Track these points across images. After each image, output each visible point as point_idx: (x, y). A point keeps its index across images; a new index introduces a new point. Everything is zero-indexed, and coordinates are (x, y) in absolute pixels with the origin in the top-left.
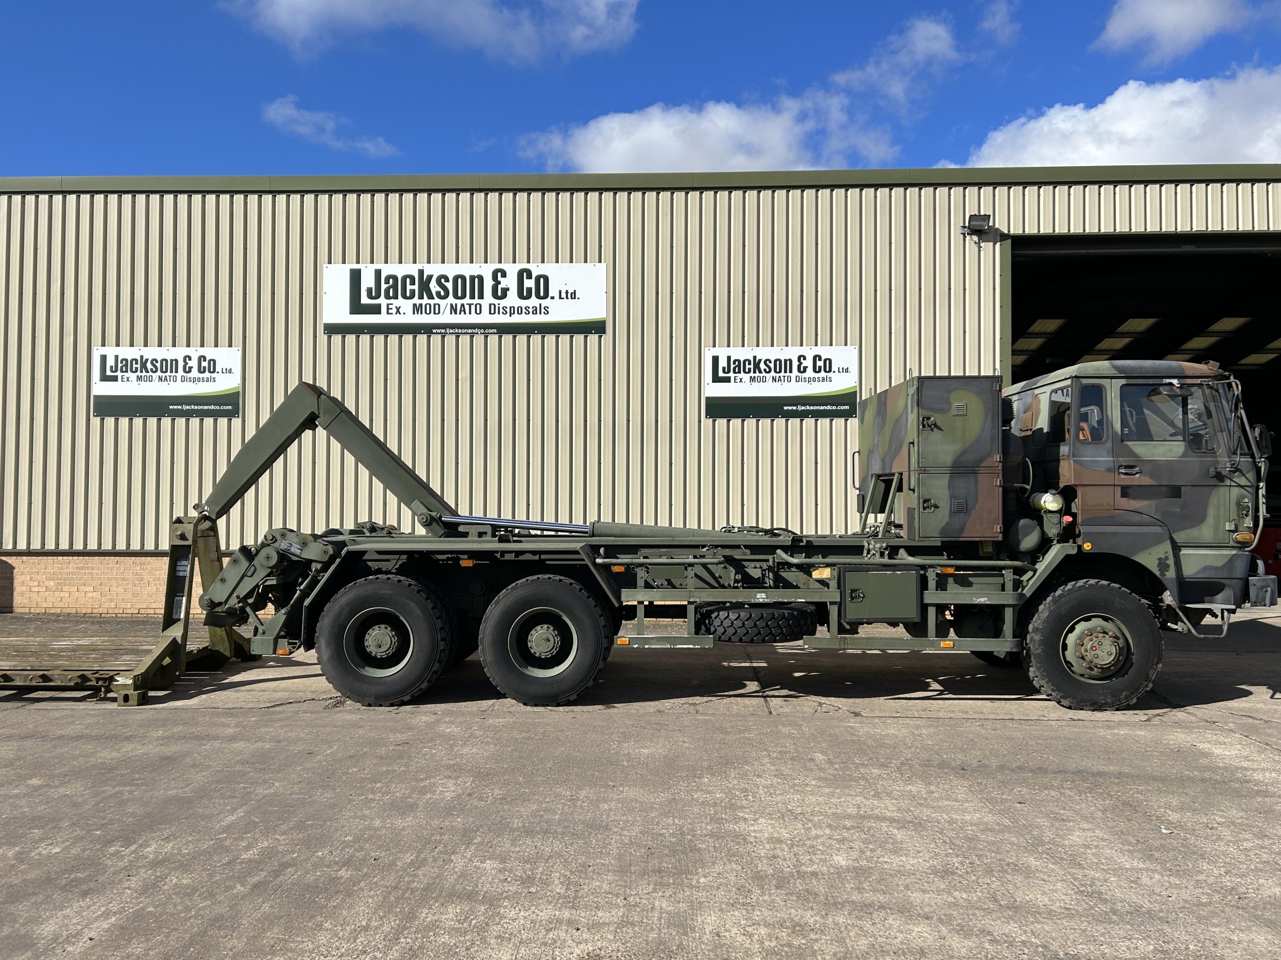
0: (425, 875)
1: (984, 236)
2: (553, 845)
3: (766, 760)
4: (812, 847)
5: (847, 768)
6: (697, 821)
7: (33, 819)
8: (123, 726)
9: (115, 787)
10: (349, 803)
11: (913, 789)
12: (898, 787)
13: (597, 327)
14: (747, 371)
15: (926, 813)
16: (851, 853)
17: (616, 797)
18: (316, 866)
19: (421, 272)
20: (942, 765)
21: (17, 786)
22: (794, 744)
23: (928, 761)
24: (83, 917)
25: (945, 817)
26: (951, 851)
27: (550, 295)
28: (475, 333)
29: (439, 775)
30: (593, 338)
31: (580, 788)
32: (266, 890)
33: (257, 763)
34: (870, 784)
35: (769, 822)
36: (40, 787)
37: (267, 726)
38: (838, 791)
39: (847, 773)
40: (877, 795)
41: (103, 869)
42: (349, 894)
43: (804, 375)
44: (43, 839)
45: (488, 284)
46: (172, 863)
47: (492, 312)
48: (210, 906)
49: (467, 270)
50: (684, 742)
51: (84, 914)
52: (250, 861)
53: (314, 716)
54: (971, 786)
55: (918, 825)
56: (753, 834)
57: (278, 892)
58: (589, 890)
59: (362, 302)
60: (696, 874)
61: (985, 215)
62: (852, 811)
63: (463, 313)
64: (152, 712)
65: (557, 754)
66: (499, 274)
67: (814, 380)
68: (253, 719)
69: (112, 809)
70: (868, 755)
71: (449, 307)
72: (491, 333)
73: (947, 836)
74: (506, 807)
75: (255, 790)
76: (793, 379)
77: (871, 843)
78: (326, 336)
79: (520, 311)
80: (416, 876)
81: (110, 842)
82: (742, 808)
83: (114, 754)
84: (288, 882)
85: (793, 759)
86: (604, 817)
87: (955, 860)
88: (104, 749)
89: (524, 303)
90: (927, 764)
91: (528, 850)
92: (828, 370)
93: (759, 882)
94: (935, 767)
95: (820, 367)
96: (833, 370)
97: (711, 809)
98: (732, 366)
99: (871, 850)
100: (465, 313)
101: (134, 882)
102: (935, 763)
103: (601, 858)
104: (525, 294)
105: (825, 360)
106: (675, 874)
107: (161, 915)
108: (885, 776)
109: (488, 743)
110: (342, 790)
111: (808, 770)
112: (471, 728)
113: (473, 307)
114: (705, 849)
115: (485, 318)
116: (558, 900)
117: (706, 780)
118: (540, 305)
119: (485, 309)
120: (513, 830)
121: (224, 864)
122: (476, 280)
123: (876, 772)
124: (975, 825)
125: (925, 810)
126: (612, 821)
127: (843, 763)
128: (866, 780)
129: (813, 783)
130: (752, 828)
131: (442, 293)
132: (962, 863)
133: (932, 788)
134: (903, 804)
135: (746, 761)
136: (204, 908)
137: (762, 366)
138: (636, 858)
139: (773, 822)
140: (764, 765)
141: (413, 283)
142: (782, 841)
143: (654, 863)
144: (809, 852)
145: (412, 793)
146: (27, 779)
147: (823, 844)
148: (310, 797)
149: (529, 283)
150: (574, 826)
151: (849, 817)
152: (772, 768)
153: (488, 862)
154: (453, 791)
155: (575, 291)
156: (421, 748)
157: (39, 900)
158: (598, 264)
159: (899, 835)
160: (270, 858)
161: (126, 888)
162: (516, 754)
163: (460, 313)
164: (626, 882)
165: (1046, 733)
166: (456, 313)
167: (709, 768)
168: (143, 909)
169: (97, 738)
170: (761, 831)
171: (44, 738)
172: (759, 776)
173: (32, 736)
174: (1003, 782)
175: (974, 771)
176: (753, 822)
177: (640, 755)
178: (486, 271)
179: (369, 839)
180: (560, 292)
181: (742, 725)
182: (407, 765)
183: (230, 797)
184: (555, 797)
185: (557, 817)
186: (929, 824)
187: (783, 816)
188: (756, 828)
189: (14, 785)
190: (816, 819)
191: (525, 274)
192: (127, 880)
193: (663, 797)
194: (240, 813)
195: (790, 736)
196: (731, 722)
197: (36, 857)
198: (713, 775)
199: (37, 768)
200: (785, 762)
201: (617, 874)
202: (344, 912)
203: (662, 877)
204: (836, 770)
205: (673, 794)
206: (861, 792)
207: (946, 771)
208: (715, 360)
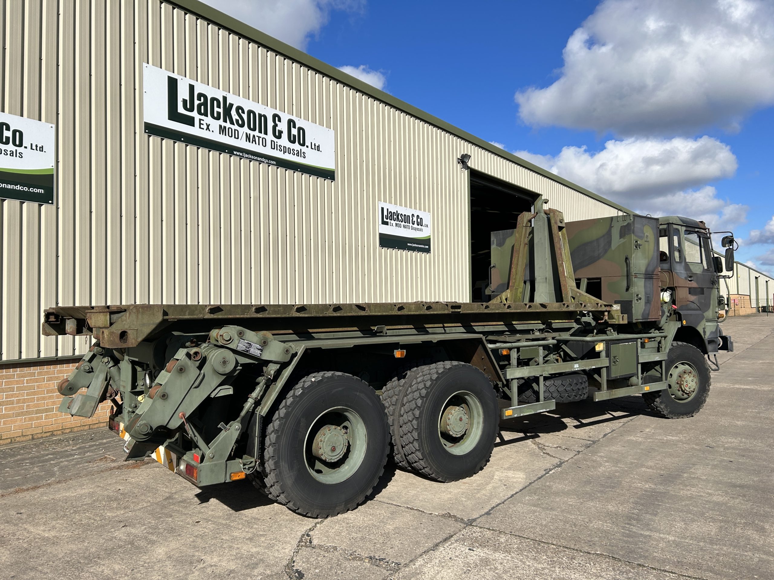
1: (464, 166)
13: (330, 175)
14: (394, 219)
19: (225, 99)
27: (306, 144)
28: (262, 162)
30: (328, 182)
43: (414, 226)
45: (270, 124)
47: (273, 147)
49: (259, 109)
59: (178, 111)
61: (465, 155)
63: (254, 142)
66: (277, 118)
67: (418, 229)
71: (245, 134)
72: (272, 164)
76: (410, 227)
78: (146, 135)
79: (289, 151)
89: (291, 146)
92: (421, 224)
95: (419, 222)
96: (424, 225)
98: (389, 215)
100: (256, 144)
104: (292, 139)
105: (421, 219)
113: (261, 139)
115: (268, 151)
118: (301, 150)
119: (268, 143)
122: (263, 118)
131: (240, 122)
137: (400, 218)
141: (218, 106)
149: (294, 131)
155: (319, 145)
158: (330, 130)
163: (252, 143)
166: (250, 142)
178: (269, 113)
180: (312, 143)
191: (292, 123)
208: (383, 209)
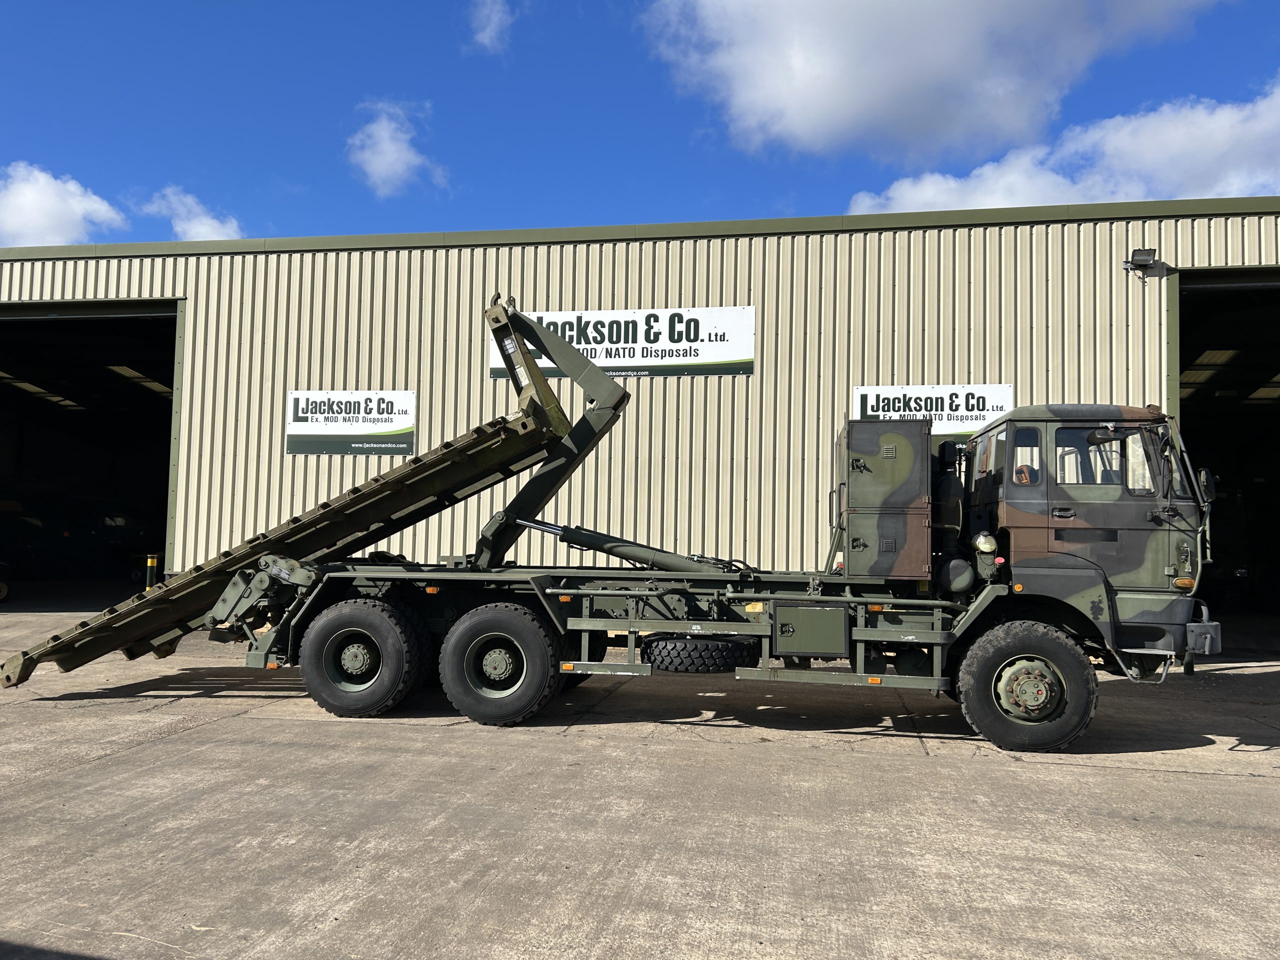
0: (613, 885)
1: (1149, 271)
2: (727, 866)
3: (927, 800)
4: (981, 884)
5: (1012, 812)
6: (864, 852)
7: (269, 814)
8: (326, 736)
9: (330, 789)
10: (535, 816)
11: (1083, 835)
12: (1066, 833)
13: (746, 368)
14: (897, 409)
15: (1097, 860)
16: (1023, 893)
17: (782, 826)
18: (516, 870)
19: (579, 319)
20: (1112, 814)
21: (248, 785)
22: (955, 785)
23: (1097, 809)
24: (325, 900)
25: (1119, 865)
26: (1127, 898)
27: (700, 338)
28: (628, 376)
29: (612, 795)
30: (741, 379)
31: (746, 815)
32: (475, 887)
33: (447, 775)
34: (1036, 829)
35: (936, 858)
36: (266, 787)
37: (451, 743)
38: (1004, 833)
39: (1012, 816)
40: (1045, 839)
41: (334, 860)
42: (549, 896)
43: (956, 413)
44: (279, 831)
45: (642, 328)
46: (392, 858)
47: (645, 355)
48: (431, 898)
49: (622, 316)
50: (843, 778)
51: (326, 897)
52: (457, 861)
53: (490, 735)
54: (1144, 836)
55: (1091, 871)
56: (921, 869)
57: (487, 890)
58: (767, 909)
60: (868, 902)
61: (1150, 249)
62: (1021, 853)
63: (617, 356)
64: (348, 725)
65: (720, 782)
66: (652, 319)
67: (967, 418)
68: (437, 735)
69: (332, 809)
70: (1032, 800)
71: (604, 351)
72: (644, 376)
73: (1122, 884)
74: (679, 828)
75: (450, 799)
76: (945, 417)
77: (1042, 885)
78: (492, 380)
79: (671, 353)
80: (605, 885)
81: (335, 838)
82: (907, 843)
83: (324, 761)
84: (494, 881)
85: (954, 799)
86: (773, 843)
87: (1131, 907)
88: (314, 755)
89: (675, 346)
90: (1096, 812)
91: (704, 869)
92: (981, 408)
93: (932, 913)
94: (1104, 816)
95: (973, 406)
96: (987, 408)
97: (877, 842)
98: (881, 404)
99: (1043, 892)
100: (619, 357)
101: (362, 873)
102: (1105, 812)
103: (774, 881)
104: (676, 338)
105: (978, 399)
106: (847, 900)
107: (391, 902)
108: (1051, 821)
109: (653, 768)
110: (526, 804)
111: (971, 811)
112: (635, 753)
113: (627, 351)
114: (874, 879)
115: (638, 361)
116: (739, 915)
117: (869, 815)
118: (691, 347)
119: (638, 352)
120: (688, 850)
121: (436, 863)
122: (631, 325)
123: (1042, 817)
124: (1151, 874)
125: (1097, 857)
126: (780, 848)
127: (1007, 806)
128: (1033, 824)
129: (978, 823)
130: (919, 863)
131: (599, 338)
132: (1138, 910)
133: (1103, 836)
134: (1072, 850)
135: (907, 800)
136: (426, 899)
137: (913, 404)
138: (808, 883)
139: (940, 858)
140: (925, 804)
141: (571, 329)
142: (950, 877)
143: (826, 889)
144: (979, 889)
145: (589, 811)
146: (256, 779)
147: (993, 883)
148: (500, 808)
149: (680, 327)
150: (745, 850)
151: (1017, 859)
152: (934, 807)
153: (669, 877)
154: (628, 811)
155: (724, 333)
156: (592, 769)
157: (287, 884)
158: (747, 307)
159: (1072, 880)
160: (474, 860)
161: (357, 878)
162: (681, 780)
163: (615, 357)
164: (801, 904)
165: (1224, 788)
166: (611, 357)
167: (871, 804)
168: (375, 896)
169: (306, 746)
170: (929, 866)
171: (262, 743)
172: (921, 814)
173: (252, 742)
174: (1178, 834)
175: (1147, 821)
176: (919, 857)
177: (801, 788)
178: (640, 317)
179: (559, 849)
180: (710, 334)
181: (899, 765)
182: (581, 784)
183: (430, 804)
184: (724, 822)
185: (728, 840)
186: (1102, 871)
187: (950, 853)
188: (923, 863)
189: (245, 784)
190: (983, 858)
191: (676, 318)
192: (357, 871)
193: (826, 829)
194: (441, 819)
195: (949, 777)
196: (888, 761)
197: (276, 847)
198: (873, 810)
199: (263, 769)
200: (947, 803)
201: (792, 896)
202: (547, 912)
203: (835, 903)
204: (1000, 812)
205: (837, 826)
206: (1028, 836)
207: (1117, 820)
208: (864, 398)
